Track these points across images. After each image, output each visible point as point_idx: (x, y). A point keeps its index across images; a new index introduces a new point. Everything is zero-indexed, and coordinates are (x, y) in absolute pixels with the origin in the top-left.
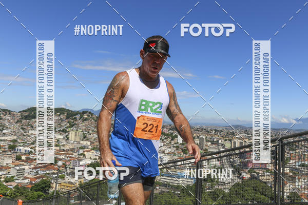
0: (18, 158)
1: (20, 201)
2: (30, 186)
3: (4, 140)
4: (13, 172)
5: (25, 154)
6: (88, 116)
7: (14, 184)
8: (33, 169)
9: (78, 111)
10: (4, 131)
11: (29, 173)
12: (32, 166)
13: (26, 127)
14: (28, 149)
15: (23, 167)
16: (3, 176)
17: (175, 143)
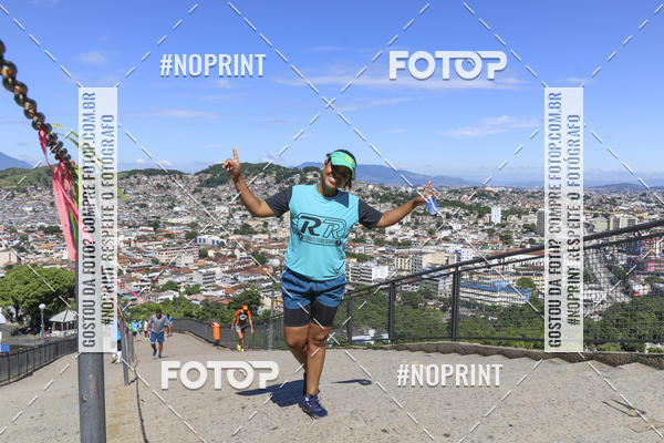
0: (203, 255)
1: (216, 324)
2: (226, 302)
3: (178, 224)
4: (197, 279)
5: (212, 247)
6: (315, 175)
7: (200, 298)
8: (227, 272)
9: (296, 168)
10: (176, 209)
11: (223, 280)
12: (227, 268)
13: (209, 200)
14: (216, 238)
15: (212, 270)
16: (182, 284)
17: (486, 224)
